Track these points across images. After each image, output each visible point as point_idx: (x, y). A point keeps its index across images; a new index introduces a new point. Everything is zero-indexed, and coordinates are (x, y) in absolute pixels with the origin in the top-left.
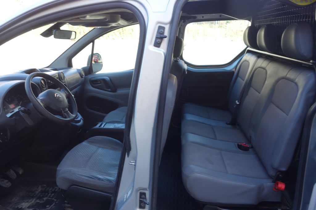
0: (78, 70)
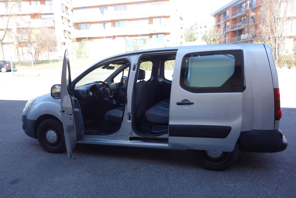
0: (116, 83)
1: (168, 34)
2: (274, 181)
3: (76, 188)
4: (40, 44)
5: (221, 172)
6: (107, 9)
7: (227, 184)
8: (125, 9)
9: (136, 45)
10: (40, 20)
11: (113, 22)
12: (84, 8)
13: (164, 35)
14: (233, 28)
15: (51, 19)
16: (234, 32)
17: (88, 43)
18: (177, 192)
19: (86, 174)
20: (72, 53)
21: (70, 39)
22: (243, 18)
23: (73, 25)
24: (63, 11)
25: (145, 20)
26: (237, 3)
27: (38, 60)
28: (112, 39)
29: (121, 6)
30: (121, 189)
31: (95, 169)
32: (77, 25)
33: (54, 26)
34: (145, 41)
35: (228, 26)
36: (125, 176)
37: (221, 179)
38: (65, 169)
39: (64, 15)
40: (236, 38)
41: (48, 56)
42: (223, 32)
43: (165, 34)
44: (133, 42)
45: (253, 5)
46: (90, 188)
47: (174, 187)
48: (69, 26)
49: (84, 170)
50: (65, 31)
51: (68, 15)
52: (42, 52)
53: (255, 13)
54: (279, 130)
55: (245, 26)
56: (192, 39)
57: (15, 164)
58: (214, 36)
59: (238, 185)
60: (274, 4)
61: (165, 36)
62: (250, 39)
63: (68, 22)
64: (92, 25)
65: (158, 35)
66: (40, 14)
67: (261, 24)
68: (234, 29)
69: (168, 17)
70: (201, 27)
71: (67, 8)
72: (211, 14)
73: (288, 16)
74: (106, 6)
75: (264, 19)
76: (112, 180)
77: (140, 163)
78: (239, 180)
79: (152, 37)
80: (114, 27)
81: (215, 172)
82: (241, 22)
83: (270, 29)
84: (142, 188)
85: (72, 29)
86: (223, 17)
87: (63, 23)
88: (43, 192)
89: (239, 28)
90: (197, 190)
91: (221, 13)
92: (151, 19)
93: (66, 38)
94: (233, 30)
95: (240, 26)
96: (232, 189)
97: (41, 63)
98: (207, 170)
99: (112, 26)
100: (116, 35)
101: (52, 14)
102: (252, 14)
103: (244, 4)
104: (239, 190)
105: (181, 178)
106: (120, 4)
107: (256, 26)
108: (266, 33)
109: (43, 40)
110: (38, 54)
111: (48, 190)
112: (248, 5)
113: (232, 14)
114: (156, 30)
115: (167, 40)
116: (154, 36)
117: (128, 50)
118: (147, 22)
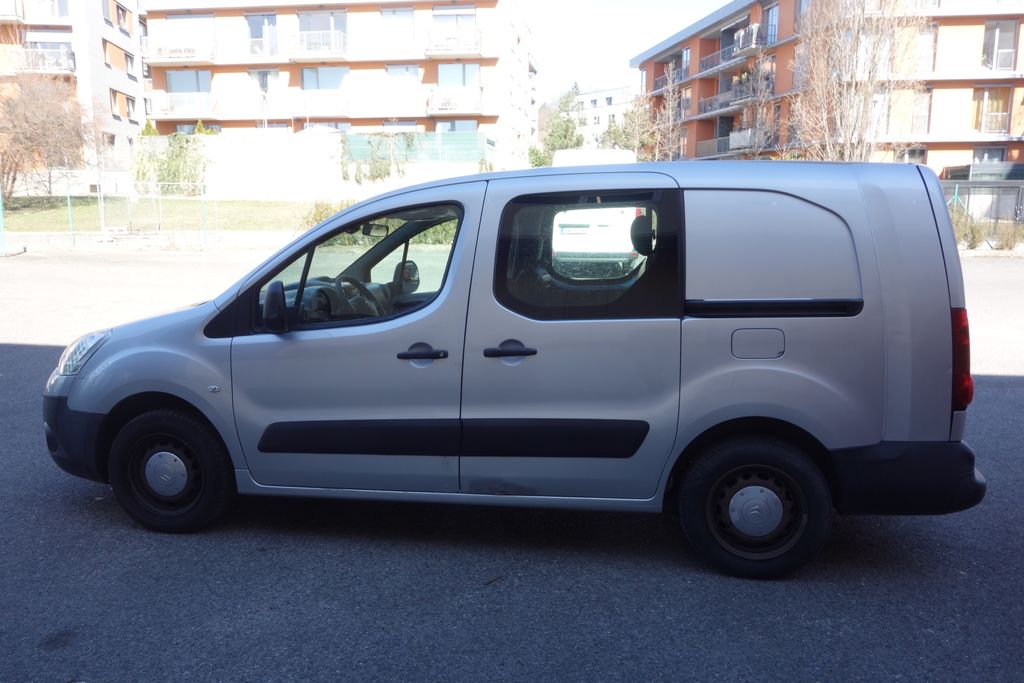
1: (492, 119)
2: (949, 604)
3: (300, 655)
4: (21, 136)
5: (778, 583)
6: (273, 22)
7: (810, 621)
8: (341, 25)
9: (380, 153)
10: (17, 47)
11: (298, 70)
12: (188, 13)
13: (474, 122)
14: (702, 109)
15: (63, 50)
16: (707, 123)
17: (204, 139)
18: (659, 653)
19: (322, 604)
20: (144, 174)
21: (132, 122)
22: (736, 78)
23: (146, 74)
24: (106, 20)
25: (412, 69)
26: (716, 29)
27: (14, 195)
28: (291, 129)
29: (325, 14)
30: (464, 652)
31: (349, 587)
32: (159, 74)
33: (75, 75)
34: (409, 140)
35: (688, 100)
36: (462, 606)
37: (786, 606)
38: (234, 587)
39: (113, 35)
40: (714, 142)
41: (47, 184)
42: (675, 120)
43: (480, 119)
44: (369, 142)
45: (769, 37)
46: (352, 653)
47: (642, 636)
48: (131, 77)
49: (308, 592)
50: (114, 92)
51: (127, 34)
52: (27, 165)
53: (774, 65)
54: (963, 441)
55: (745, 104)
56: (570, 140)
57: (38, 575)
58: (643, 133)
59: (845, 623)
60: (840, 37)
61: (481, 125)
62: (759, 147)
63: (126, 60)
64: (218, 76)
65: (457, 122)
66: (19, 26)
67: (799, 100)
68: (705, 112)
69: (492, 61)
70: (594, 102)
71: (123, 10)
72: (632, 61)
73: (882, 77)
74: (270, 12)
75: (807, 82)
76: (423, 622)
77: (498, 561)
78: (843, 606)
79: (434, 130)
80: (298, 89)
81: (757, 582)
82: (729, 89)
83: (825, 118)
84: (535, 646)
85: (142, 88)
86: (674, 69)
87: (108, 65)
88: (182, 672)
89: (724, 110)
90: (718, 642)
91: (664, 56)
92: (430, 67)
93: (116, 117)
94: (703, 116)
95: (727, 105)
96: (830, 637)
97: (25, 207)
98: (732, 579)
99: (292, 83)
100: (307, 114)
101: (67, 29)
102: (767, 66)
103: (742, 33)
104: (852, 639)
105: (655, 607)
106: (321, 7)
107: (781, 106)
108: (814, 129)
109: (35, 124)
110: (12, 174)
111: (197, 664)
112: (755, 36)
113: (701, 62)
114: (449, 104)
115: (488, 140)
116: (440, 126)
117: (352, 169)
118: (417, 74)
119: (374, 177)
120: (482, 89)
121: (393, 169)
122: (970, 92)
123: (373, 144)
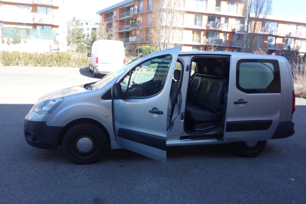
1: (57, 27)
9: (17, 35)
13: (51, 27)
16: (122, 34)
22: (131, 21)
25: (27, 7)
26: (124, 6)
34: (28, 31)
40: (124, 39)
43: (53, 26)
44: (12, 30)
45: (140, 11)
55: (133, 29)
61: (53, 28)
65: (44, 27)
68: (121, 30)
69: (56, 8)
70: (82, 24)
72: (97, 12)
73: (174, 25)
79: (36, 28)
92: (34, 7)
94: (120, 31)
95: (128, 29)
102: (139, 19)
103: (132, 8)
112: (136, 10)
113: (119, 15)
114: (41, 20)
115: (57, 33)
116: (38, 27)
117: (6, 40)
118: (29, 9)
119: (14, 43)
120: (53, 16)
121: (22, 40)
122: (191, 32)
123: (14, 31)
